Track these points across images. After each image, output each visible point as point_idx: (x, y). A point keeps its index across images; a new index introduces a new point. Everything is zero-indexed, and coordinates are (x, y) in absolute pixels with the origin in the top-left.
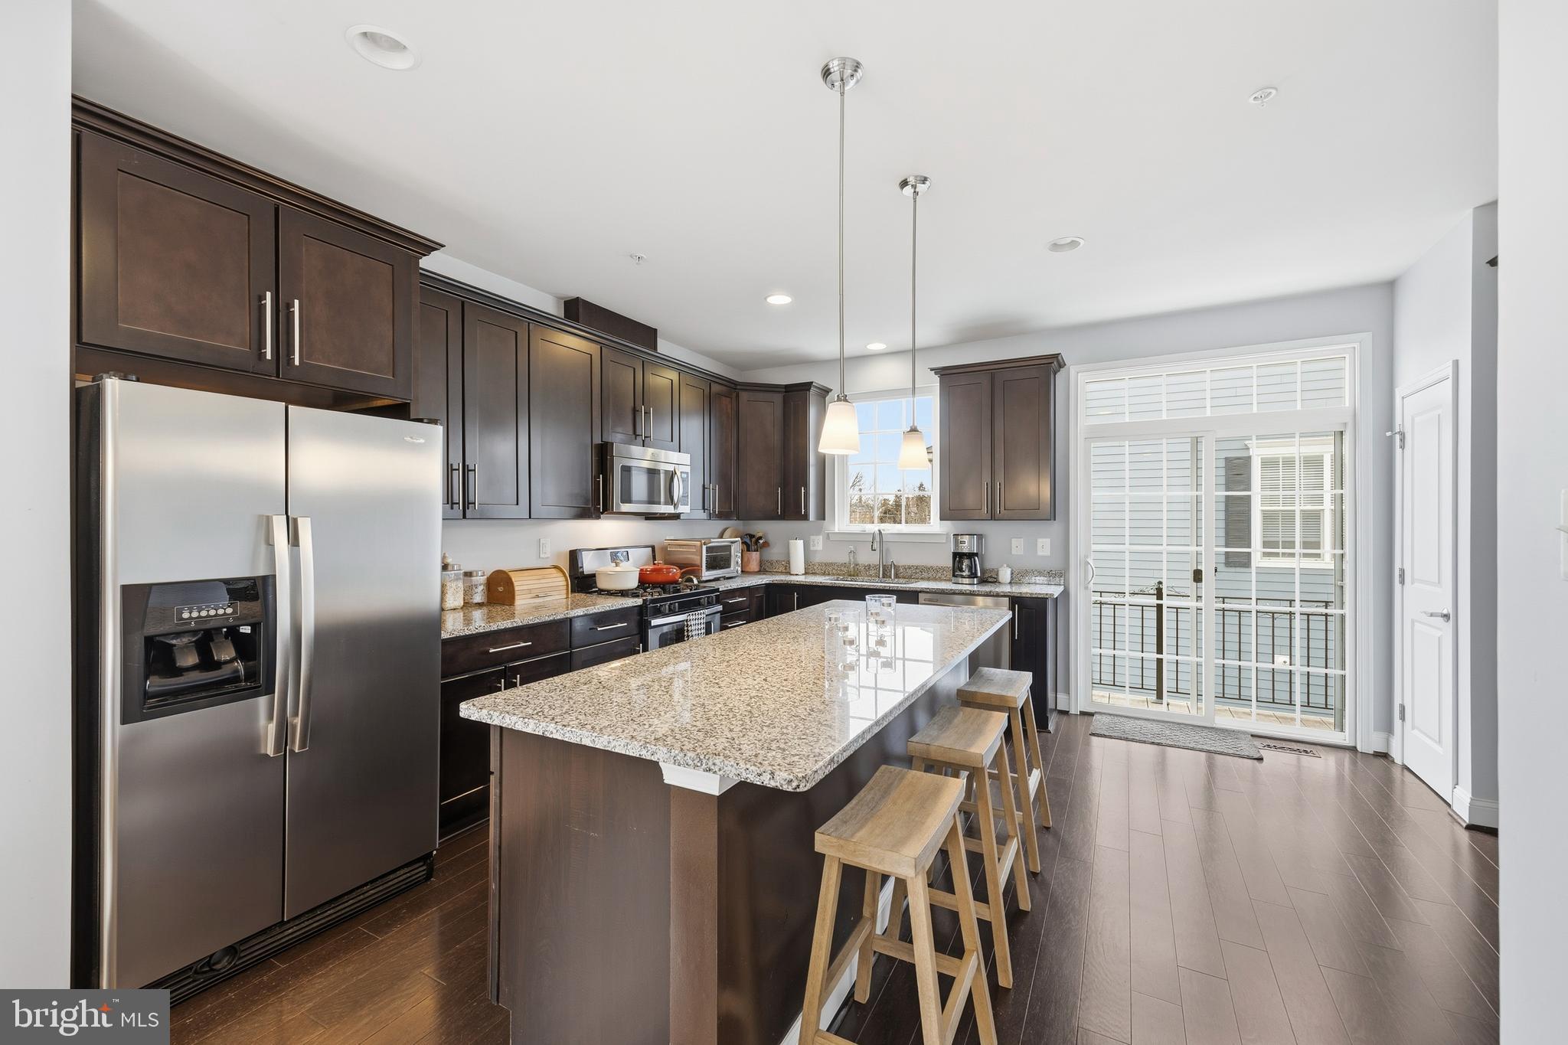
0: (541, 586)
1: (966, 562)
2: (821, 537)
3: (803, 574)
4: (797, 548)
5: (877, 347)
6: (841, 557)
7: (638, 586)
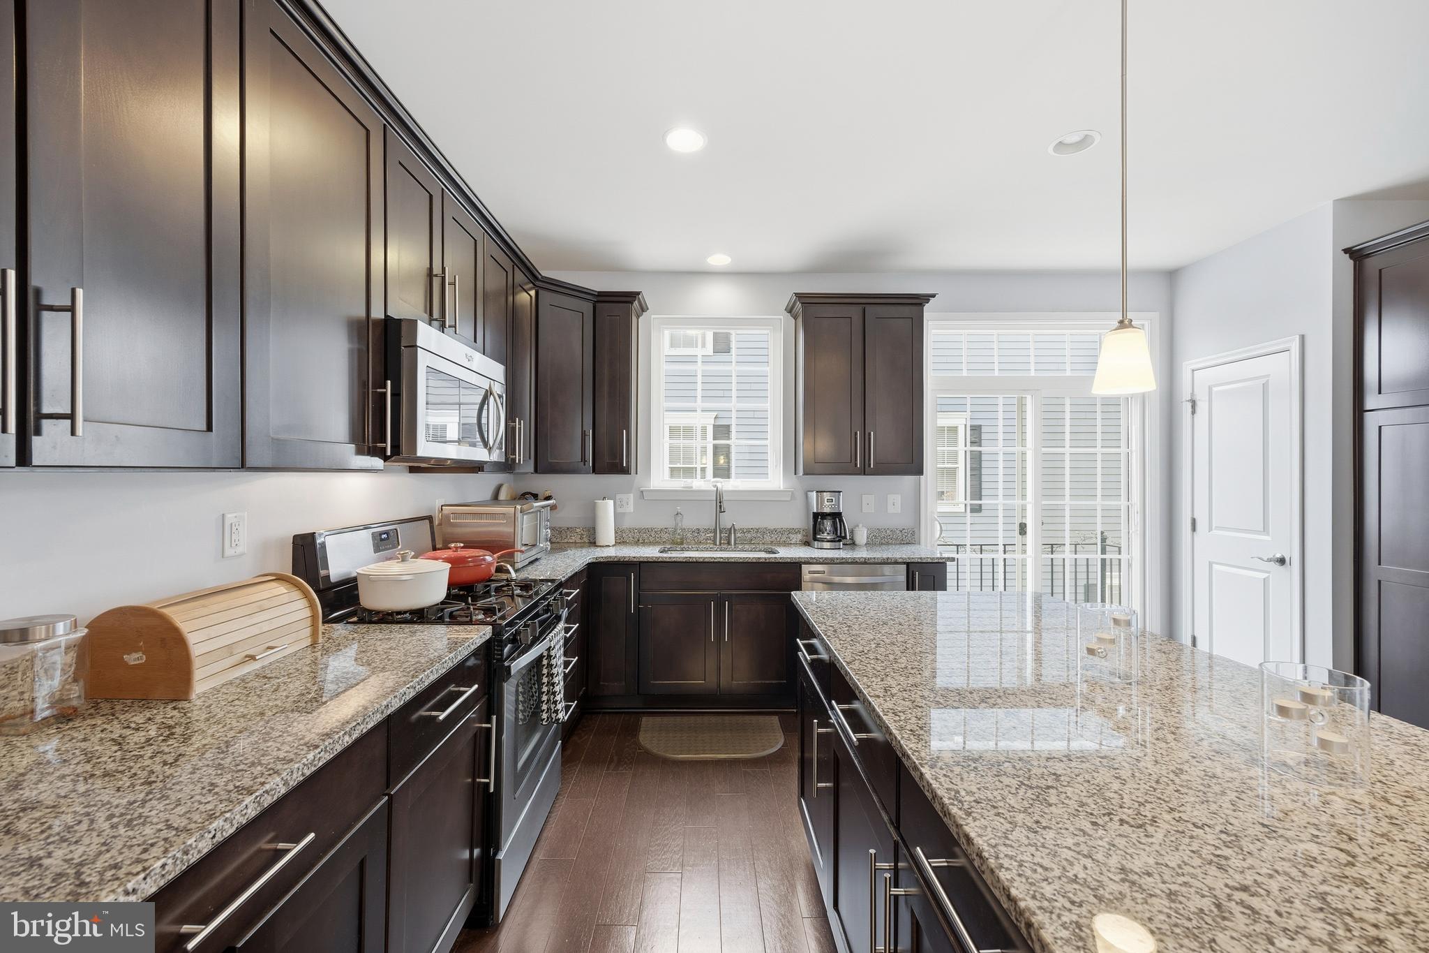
0: (254, 630)
1: (828, 524)
2: (632, 495)
3: (613, 546)
4: (607, 513)
5: (719, 260)
6: (660, 520)
7: (448, 596)
